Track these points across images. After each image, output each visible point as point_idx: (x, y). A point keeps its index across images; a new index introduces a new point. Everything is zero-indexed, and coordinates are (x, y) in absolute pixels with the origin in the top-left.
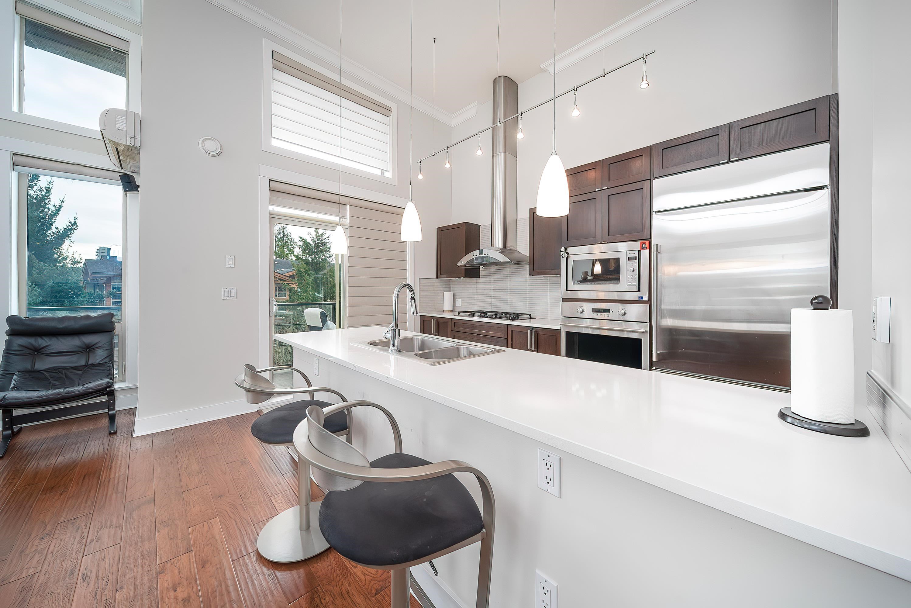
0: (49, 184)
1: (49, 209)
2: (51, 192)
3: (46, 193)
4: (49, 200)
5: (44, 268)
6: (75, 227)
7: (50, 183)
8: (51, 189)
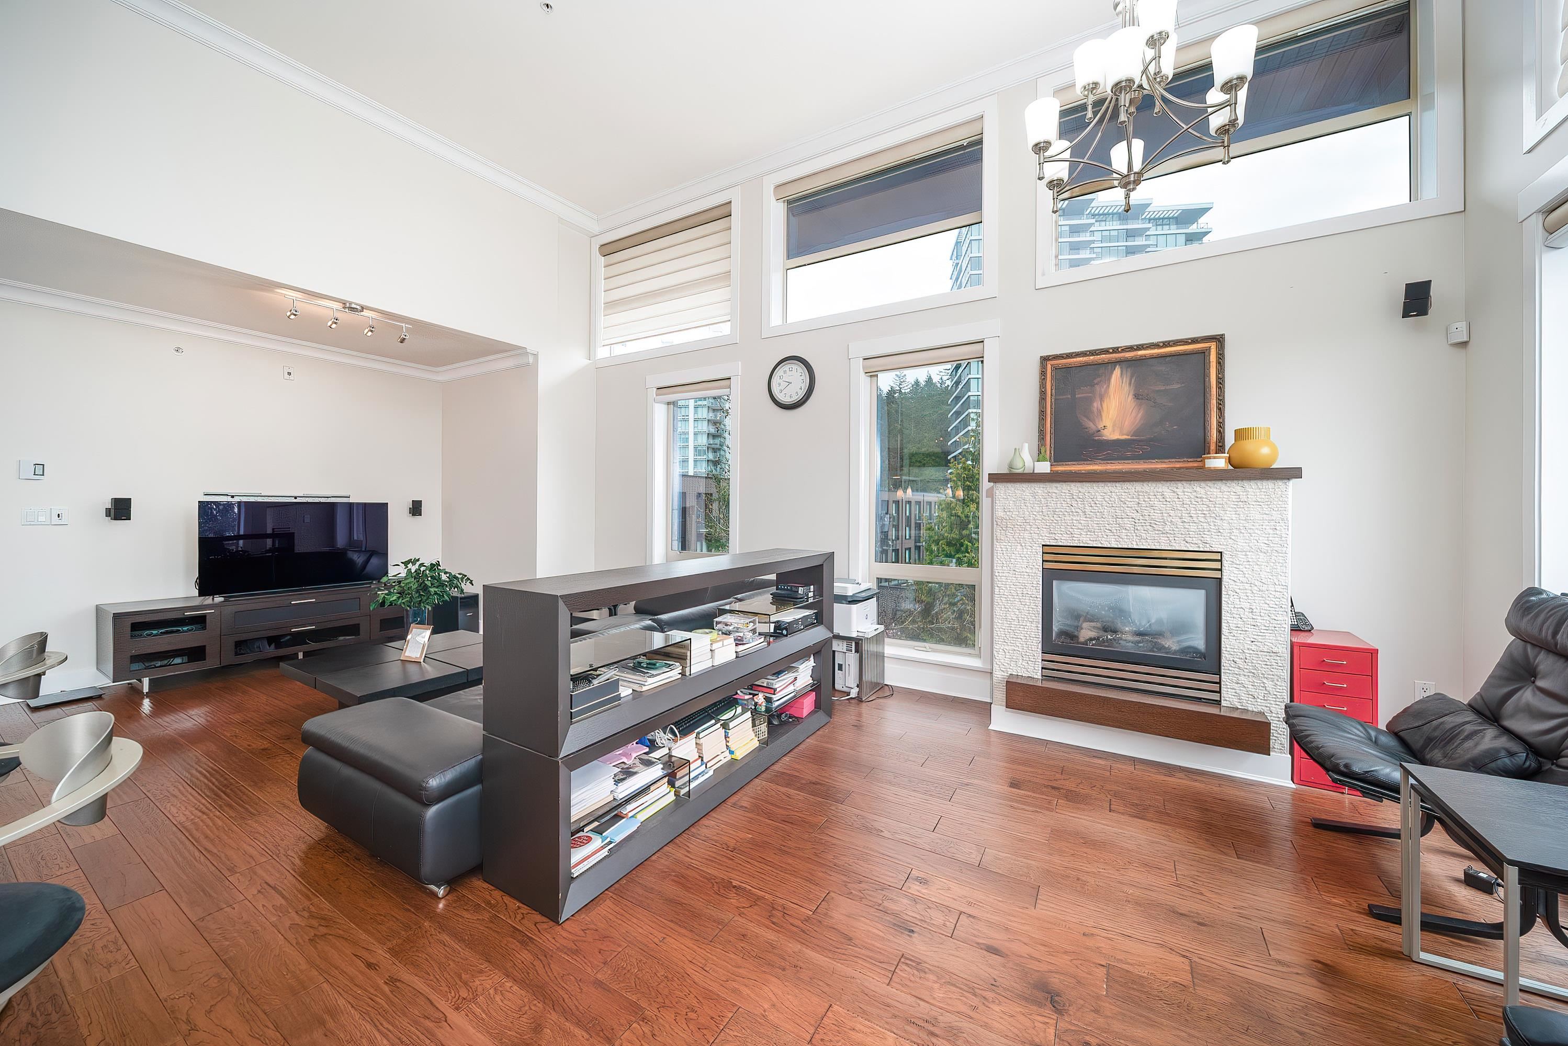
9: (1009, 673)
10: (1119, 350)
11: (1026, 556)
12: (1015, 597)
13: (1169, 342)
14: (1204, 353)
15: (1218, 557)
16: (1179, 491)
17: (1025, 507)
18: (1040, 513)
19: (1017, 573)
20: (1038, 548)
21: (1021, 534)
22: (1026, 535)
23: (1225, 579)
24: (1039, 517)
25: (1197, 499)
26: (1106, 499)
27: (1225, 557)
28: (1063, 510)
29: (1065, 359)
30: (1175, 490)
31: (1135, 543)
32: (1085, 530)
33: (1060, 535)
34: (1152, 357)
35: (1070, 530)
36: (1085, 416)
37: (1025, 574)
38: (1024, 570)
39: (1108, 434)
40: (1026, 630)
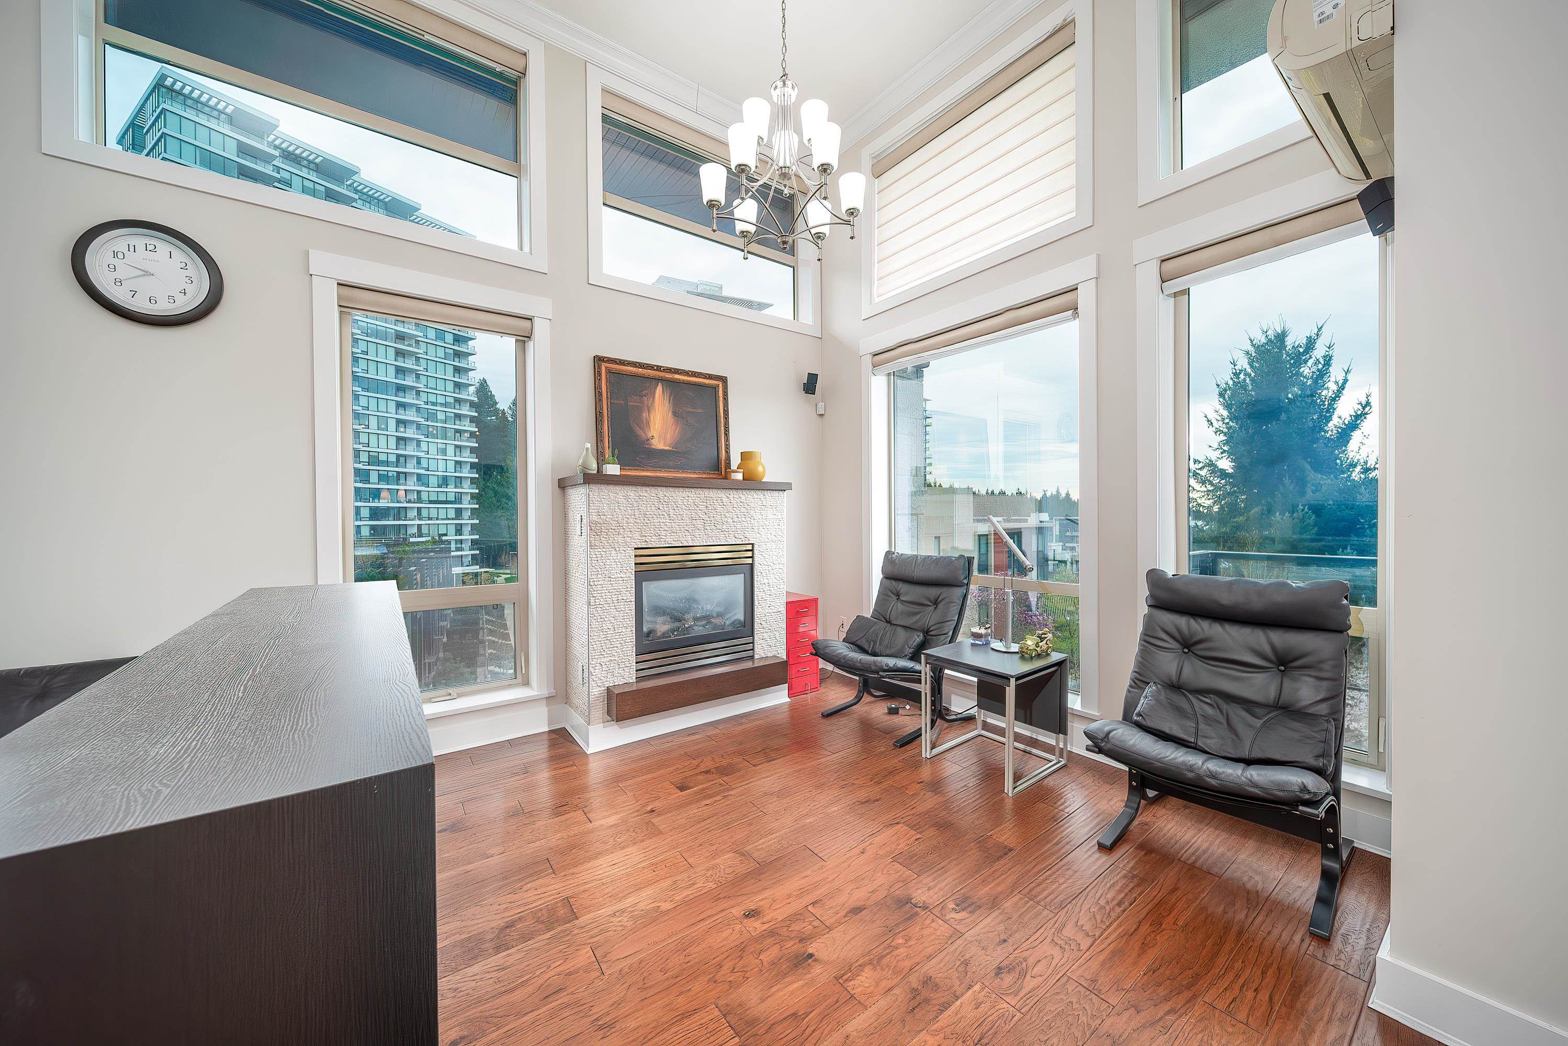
0: (1328, 350)
1: (1328, 388)
2: (1331, 362)
3: (1324, 365)
4: (1328, 375)
5: (1321, 482)
6: (1367, 409)
7: (1329, 348)
8: (1331, 358)
9: (606, 686)
10: (662, 369)
11: (621, 560)
12: (611, 605)
13: (678, 370)
14: (715, 388)
15: (750, 547)
16: (731, 497)
17: (618, 510)
18: (633, 517)
19: (612, 580)
20: (631, 551)
21: (616, 539)
22: (620, 539)
23: (756, 563)
24: (631, 520)
25: (741, 504)
26: (685, 503)
27: (756, 547)
28: (652, 513)
29: (618, 364)
30: (729, 496)
31: (704, 541)
32: (670, 532)
33: (649, 538)
34: (684, 383)
35: (659, 532)
36: (637, 425)
37: (620, 579)
38: (619, 576)
39: (655, 444)
40: (621, 636)
